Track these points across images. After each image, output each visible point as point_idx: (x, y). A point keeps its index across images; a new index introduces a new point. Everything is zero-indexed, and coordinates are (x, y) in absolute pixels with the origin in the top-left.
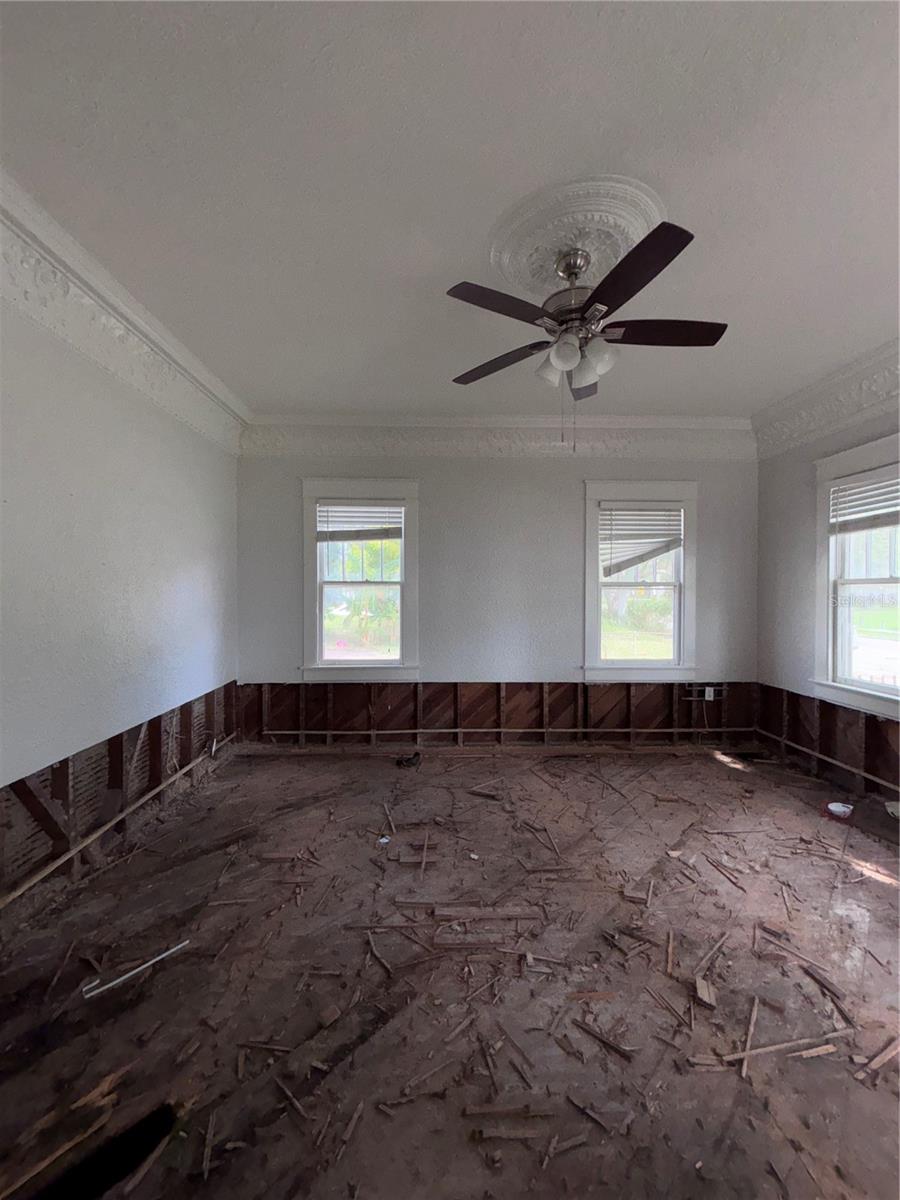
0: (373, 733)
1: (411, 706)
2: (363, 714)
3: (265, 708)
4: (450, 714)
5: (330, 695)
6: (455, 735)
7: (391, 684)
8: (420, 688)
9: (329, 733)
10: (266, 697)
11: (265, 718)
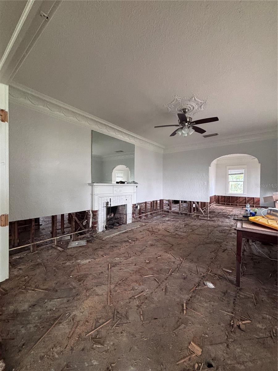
0: (238, 204)
1: (245, 201)
2: (236, 201)
3: (220, 199)
4: (252, 203)
5: (231, 198)
6: (254, 206)
7: (242, 197)
8: (247, 198)
9: (230, 203)
10: (220, 198)
11: (220, 201)
